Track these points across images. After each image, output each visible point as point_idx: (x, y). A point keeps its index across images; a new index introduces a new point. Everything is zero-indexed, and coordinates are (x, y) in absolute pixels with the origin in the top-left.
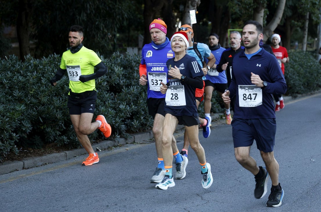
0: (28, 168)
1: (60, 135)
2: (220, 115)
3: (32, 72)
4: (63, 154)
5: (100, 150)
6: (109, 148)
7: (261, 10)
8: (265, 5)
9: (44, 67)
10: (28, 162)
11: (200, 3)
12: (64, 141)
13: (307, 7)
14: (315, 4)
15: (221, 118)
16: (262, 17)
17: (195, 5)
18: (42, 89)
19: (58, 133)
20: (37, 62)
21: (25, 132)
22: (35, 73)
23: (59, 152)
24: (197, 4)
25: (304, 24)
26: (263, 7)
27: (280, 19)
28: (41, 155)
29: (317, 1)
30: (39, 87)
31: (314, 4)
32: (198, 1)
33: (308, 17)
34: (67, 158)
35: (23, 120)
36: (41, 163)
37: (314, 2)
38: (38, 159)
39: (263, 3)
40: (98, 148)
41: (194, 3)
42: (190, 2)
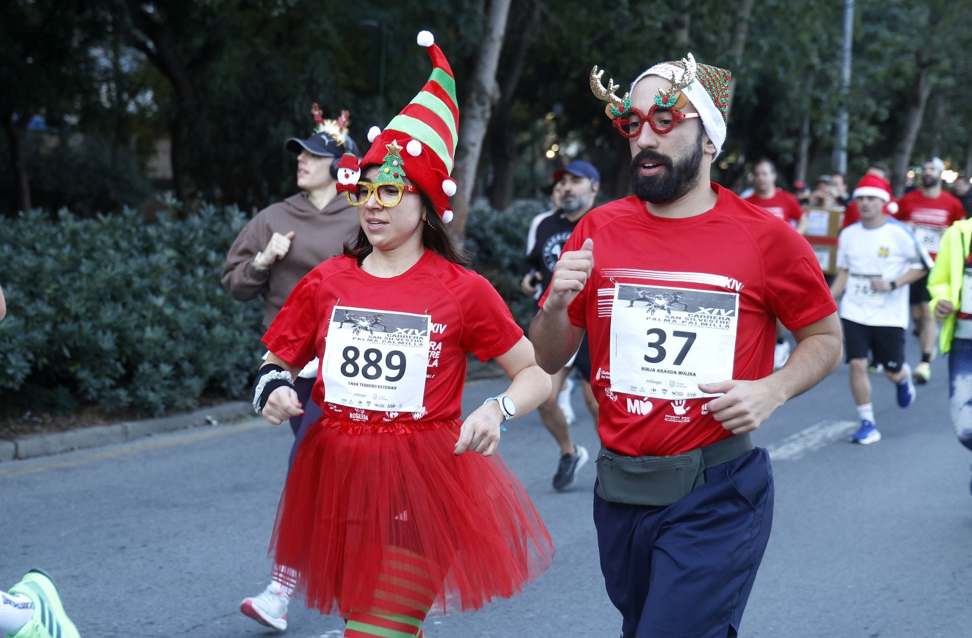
0: (28, 457)
1: (112, 388)
3: (60, 247)
4: (117, 428)
5: (215, 422)
6: (239, 418)
9: (93, 235)
10: (27, 444)
12: (119, 400)
13: (802, 108)
14: (820, 101)
17: (488, 101)
18: (78, 284)
19: (108, 382)
20: (79, 225)
21: (12, 378)
22: (67, 250)
23: (109, 424)
24: (492, 100)
25: (797, 145)
28: (63, 429)
30: (73, 280)
31: (816, 103)
32: (493, 94)
33: (806, 129)
34: (127, 437)
35: (12, 351)
36: (61, 448)
38: (53, 439)
40: (210, 418)
41: (484, 97)
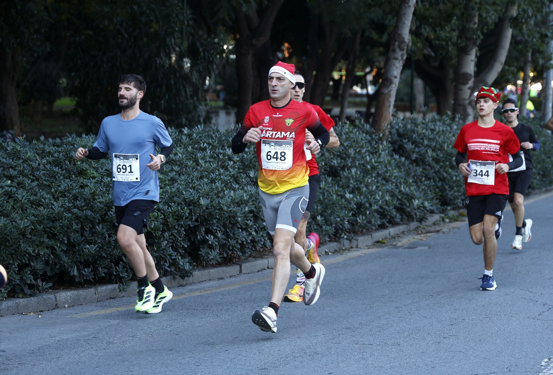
2: (440, 217)
5: (330, 254)
7: (472, 49)
8: (479, 42)
11: (410, 44)
13: (532, 41)
14: (546, 36)
15: (443, 220)
16: (472, 61)
17: (405, 48)
24: (407, 46)
26: (475, 44)
27: (502, 64)
29: (549, 32)
32: (409, 42)
33: (530, 57)
37: (544, 33)
39: (476, 39)
40: (327, 250)
41: (403, 45)
42: (397, 44)
